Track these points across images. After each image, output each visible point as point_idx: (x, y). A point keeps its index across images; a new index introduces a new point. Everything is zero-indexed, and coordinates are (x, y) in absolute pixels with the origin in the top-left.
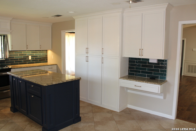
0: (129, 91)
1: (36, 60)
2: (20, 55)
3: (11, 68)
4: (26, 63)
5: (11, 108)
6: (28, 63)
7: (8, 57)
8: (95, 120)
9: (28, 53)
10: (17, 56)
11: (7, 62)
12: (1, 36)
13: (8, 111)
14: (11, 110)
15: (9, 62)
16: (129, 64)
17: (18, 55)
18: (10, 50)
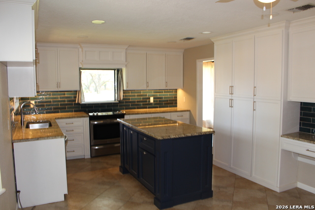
0: (300, 159)
1: (160, 103)
2: (137, 96)
3: (125, 114)
4: (146, 108)
5: (121, 167)
6: (149, 108)
7: (122, 99)
8: (235, 198)
9: (149, 92)
10: (135, 98)
11: (120, 106)
12: (115, 70)
13: (116, 170)
14: (120, 171)
15: (124, 106)
16: (301, 113)
17: (135, 96)
18: (125, 89)
